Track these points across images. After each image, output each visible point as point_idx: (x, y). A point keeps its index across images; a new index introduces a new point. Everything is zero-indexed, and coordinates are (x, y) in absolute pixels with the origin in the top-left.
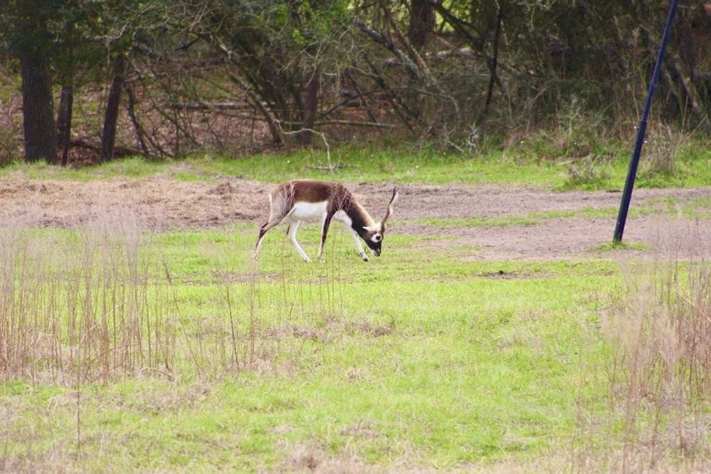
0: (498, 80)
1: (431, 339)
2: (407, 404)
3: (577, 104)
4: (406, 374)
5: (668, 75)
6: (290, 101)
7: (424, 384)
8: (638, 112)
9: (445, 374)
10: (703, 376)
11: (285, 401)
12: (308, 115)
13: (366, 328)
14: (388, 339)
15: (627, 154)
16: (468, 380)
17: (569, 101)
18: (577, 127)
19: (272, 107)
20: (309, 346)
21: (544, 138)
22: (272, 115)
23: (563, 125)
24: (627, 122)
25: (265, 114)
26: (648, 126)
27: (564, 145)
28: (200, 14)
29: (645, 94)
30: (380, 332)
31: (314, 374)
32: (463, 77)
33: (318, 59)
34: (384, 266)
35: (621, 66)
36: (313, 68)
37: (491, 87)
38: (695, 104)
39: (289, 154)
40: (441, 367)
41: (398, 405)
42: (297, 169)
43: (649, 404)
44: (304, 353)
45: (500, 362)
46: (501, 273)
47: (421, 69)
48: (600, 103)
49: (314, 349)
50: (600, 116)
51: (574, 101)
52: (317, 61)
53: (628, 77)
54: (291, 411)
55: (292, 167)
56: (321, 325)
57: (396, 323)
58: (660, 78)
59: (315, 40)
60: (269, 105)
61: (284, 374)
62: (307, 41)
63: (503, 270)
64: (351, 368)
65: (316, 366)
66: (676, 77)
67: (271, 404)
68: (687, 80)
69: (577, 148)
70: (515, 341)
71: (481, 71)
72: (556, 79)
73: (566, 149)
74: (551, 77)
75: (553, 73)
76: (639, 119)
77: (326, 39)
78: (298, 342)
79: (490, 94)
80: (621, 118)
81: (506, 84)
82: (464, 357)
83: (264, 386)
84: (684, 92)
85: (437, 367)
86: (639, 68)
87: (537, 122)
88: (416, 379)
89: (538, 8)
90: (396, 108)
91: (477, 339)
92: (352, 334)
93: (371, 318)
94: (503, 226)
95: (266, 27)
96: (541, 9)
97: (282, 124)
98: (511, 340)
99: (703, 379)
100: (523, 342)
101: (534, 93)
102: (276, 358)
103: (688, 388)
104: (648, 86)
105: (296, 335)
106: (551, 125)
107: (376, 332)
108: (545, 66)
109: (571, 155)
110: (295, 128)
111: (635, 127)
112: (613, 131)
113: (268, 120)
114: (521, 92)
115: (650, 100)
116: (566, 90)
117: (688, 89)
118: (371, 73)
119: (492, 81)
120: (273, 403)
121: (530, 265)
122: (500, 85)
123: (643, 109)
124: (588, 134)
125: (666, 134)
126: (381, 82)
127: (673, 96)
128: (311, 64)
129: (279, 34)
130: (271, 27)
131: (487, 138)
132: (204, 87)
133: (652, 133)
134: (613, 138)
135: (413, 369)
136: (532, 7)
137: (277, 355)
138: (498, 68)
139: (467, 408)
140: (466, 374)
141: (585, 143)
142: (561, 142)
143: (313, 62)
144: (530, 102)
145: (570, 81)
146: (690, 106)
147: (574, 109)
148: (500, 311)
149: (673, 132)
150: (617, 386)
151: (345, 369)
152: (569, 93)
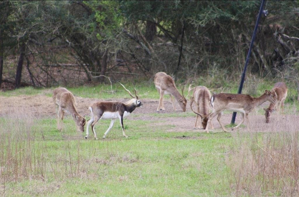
0: (183, 55)
1: (154, 164)
2: (143, 191)
3: (216, 66)
4: (143, 179)
5: (254, 54)
6: (95, 63)
7: (151, 183)
8: (241, 69)
9: (160, 179)
10: (268, 181)
11: (92, 190)
12: (103, 69)
13: (127, 159)
14: (136, 164)
15: (237, 87)
16: (170, 182)
17: (213, 65)
18: (216, 76)
19: (88, 66)
20: (103, 167)
21: (202, 80)
22: (87, 69)
23: (210, 75)
24: (237, 73)
25: (85, 69)
26: (246, 76)
27: (210, 83)
28: (57, 26)
29: (245, 62)
30: (132, 161)
31: (104, 179)
32: (168, 54)
33: (107, 46)
34: (134, 133)
35: (234, 50)
36: (105, 50)
37: (180, 58)
38: (265, 66)
39: (95, 86)
40: (158, 176)
41: (140, 192)
42: (98, 92)
43: (245, 192)
44: (101, 170)
45: (183, 174)
46: (184, 136)
47: (151, 51)
48: (226, 66)
49: (104, 168)
50: (225, 71)
51: (215, 64)
52: (107, 47)
53: (237, 54)
54: (94, 194)
55: (96, 91)
56: (108, 158)
57: (139, 157)
58: (251, 55)
59: (106, 38)
60: (86, 65)
61: (92, 178)
62: (102, 38)
63: (185, 135)
64: (120, 176)
65: (106, 175)
66: (257, 55)
67: (86, 191)
68: (262, 56)
69: (216, 84)
70: (189, 165)
71: (176, 52)
72: (207, 55)
73: (211, 85)
74: (205, 55)
75: (206, 52)
76: (242, 72)
77: (111, 37)
78: (98, 165)
79: (179, 61)
80: (234, 72)
81: (186, 57)
82: (168, 172)
83: (83, 184)
84: (261, 61)
85: (157, 176)
86: (242, 51)
87: (199, 73)
88: (148, 181)
89: (200, 26)
90: (140, 67)
91: (174, 164)
92: (121, 162)
93: (129, 155)
94: (185, 116)
95: (85, 32)
96: (201, 26)
97: (92, 73)
98: (188, 165)
99: (268, 182)
100: (193, 166)
101: (198, 61)
102: (89, 172)
103: (262, 186)
104: (246, 58)
105: (97, 162)
106: (205, 74)
107: (131, 161)
108: (203, 50)
109: (213, 87)
110: (97, 75)
111: (240, 76)
112: (231, 77)
113: (86, 71)
114: (192, 60)
115: (246, 64)
116: (212, 60)
117: (263, 60)
118: (129, 52)
119: (180, 56)
120: (87, 191)
121: (196, 133)
122: (184, 57)
123: (244, 68)
124: (221, 79)
125: (253, 79)
126: (133, 56)
127: (256, 63)
128: (104, 48)
129: (91, 35)
130: (87, 32)
131: (178, 80)
132: (59, 58)
133: (247, 78)
134: (231, 80)
135: (146, 177)
136: (197, 25)
137: (89, 170)
138: (183, 51)
139: (169, 193)
140: (169, 179)
141: (219, 82)
142: (209, 82)
143: (105, 47)
144: (196, 65)
145: (213, 56)
146: (263, 67)
147: (215, 68)
148: (183, 153)
149: (256, 78)
150: (232, 185)
151: (118, 176)
152: (213, 61)
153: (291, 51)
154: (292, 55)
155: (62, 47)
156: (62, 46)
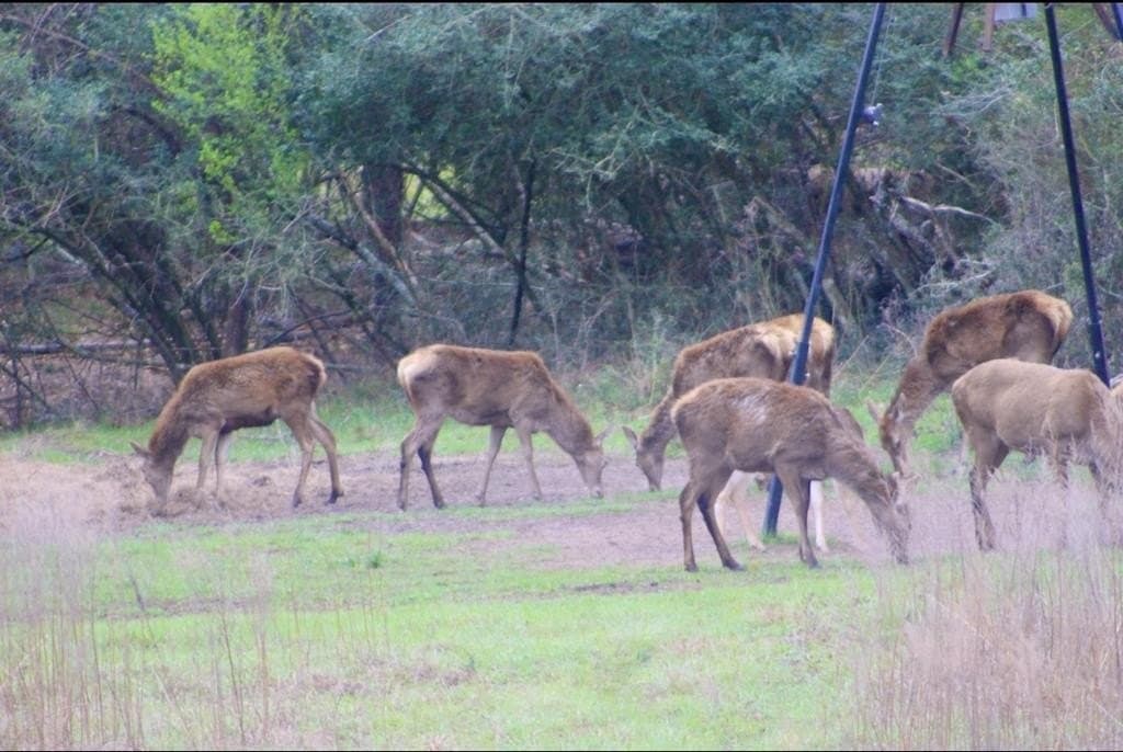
0: (529, 290)
3: (662, 324)
5: (797, 275)
6: (197, 334)
17: (649, 320)
18: (664, 360)
21: (614, 378)
23: (642, 358)
27: (646, 388)
28: (59, 200)
33: (250, 264)
35: (725, 262)
36: (241, 280)
37: (518, 302)
48: (696, 322)
51: (658, 319)
52: (249, 269)
53: (738, 279)
59: (244, 235)
62: (233, 238)
68: (828, 284)
71: (499, 278)
72: (628, 286)
73: (648, 395)
74: (619, 283)
75: (621, 276)
77: (262, 234)
87: (598, 354)
89: (596, 178)
95: (166, 217)
96: (601, 176)
101: (592, 309)
106: (622, 358)
108: (608, 266)
113: (169, 364)
114: (572, 307)
116: (642, 304)
117: (831, 297)
118: (333, 285)
119: (520, 294)
122: (532, 297)
126: (348, 299)
128: (239, 273)
129: (186, 227)
130: (174, 218)
136: (587, 175)
138: (527, 273)
142: (641, 383)
143: (243, 270)
144: (586, 325)
145: (648, 289)
147: (659, 331)
152: (646, 308)
153: (939, 261)
154: (941, 272)
155: (51, 282)
156: (50, 276)
